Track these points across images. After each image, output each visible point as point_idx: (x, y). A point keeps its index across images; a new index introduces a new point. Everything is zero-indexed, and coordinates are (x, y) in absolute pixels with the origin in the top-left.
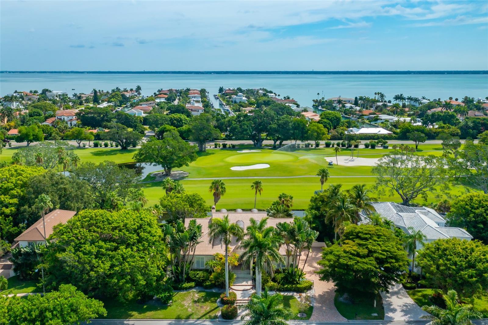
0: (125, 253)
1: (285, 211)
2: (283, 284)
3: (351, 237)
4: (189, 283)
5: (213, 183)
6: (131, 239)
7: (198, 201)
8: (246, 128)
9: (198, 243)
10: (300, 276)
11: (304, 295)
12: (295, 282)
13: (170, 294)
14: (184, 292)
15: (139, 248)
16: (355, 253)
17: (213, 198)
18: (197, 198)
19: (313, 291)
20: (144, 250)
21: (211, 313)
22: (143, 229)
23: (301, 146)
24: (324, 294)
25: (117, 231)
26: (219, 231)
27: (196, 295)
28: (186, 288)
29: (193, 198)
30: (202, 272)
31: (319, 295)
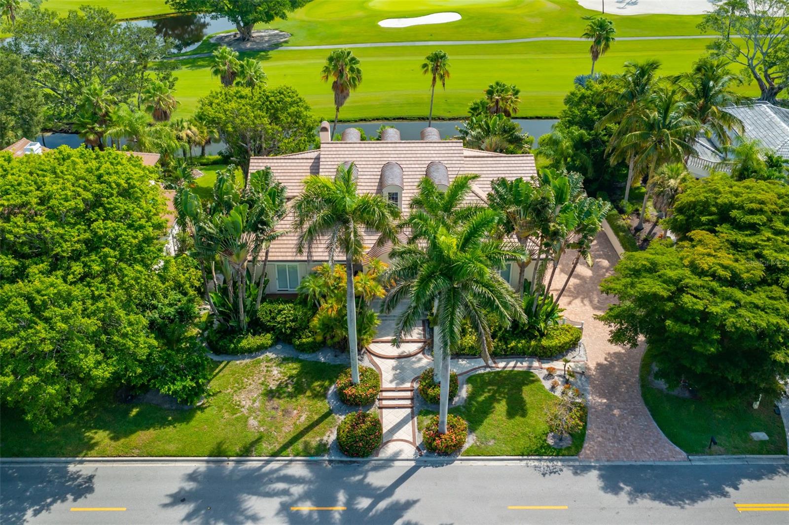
1: (505, 131)
2: (505, 340)
3: (704, 219)
4: (257, 337)
5: (331, 59)
6: (66, 241)
7: (291, 104)
9: (273, 239)
10: (550, 315)
11: (558, 365)
12: (537, 333)
13: (197, 383)
14: (245, 362)
15: (89, 267)
16: (727, 274)
17: (332, 95)
18: (288, 99)
19: (582, 353)
21: (311, 433)
22: (105, 209)
24: (612, 364)
25: (19, 219)
26: (324, 220)
27: (275, 372)
28: (249, 349)
29: (278, 99)
30: (291, 305)
31: (598, 364)
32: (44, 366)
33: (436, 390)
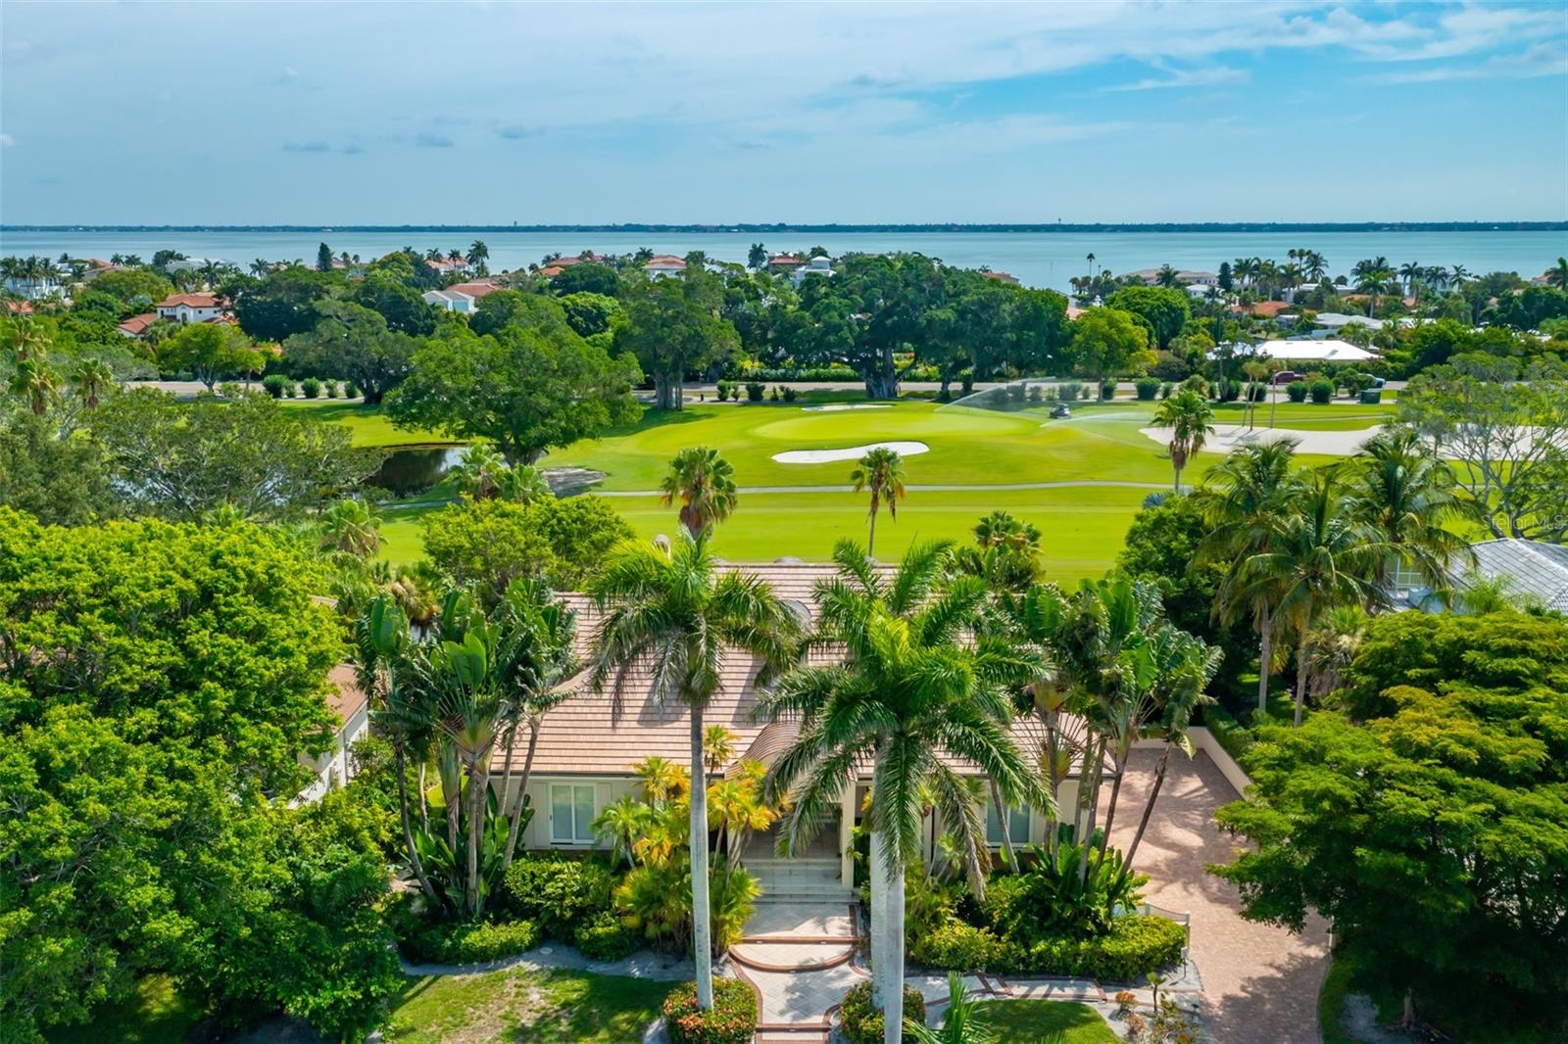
0: (62, 746)
2: (1023, 938)
3: (1412, 673)
4: (502, 927)
5: (678, 465)
6: (131, 663)
8: (836, 319)
9: (545, 704)
10: (1116, 891)
12: (1090, 926)
13: (367, 994)
14: (470, 978)
15: (172, 718)
16: (1473, 755)
18: (595, 519)
19: (1191, 976)
20: (203, 730)
22: (217, 614)
23: (1044, 396)
24: (1256, 998)
25: (47, 618)
26: (649, 618)
27: (535, 997)
28: (484, 950)
29: (574, 515)
30: (577, 864)
31: (1227, 998)
32: (47, 894)
33: (877, 1020)
